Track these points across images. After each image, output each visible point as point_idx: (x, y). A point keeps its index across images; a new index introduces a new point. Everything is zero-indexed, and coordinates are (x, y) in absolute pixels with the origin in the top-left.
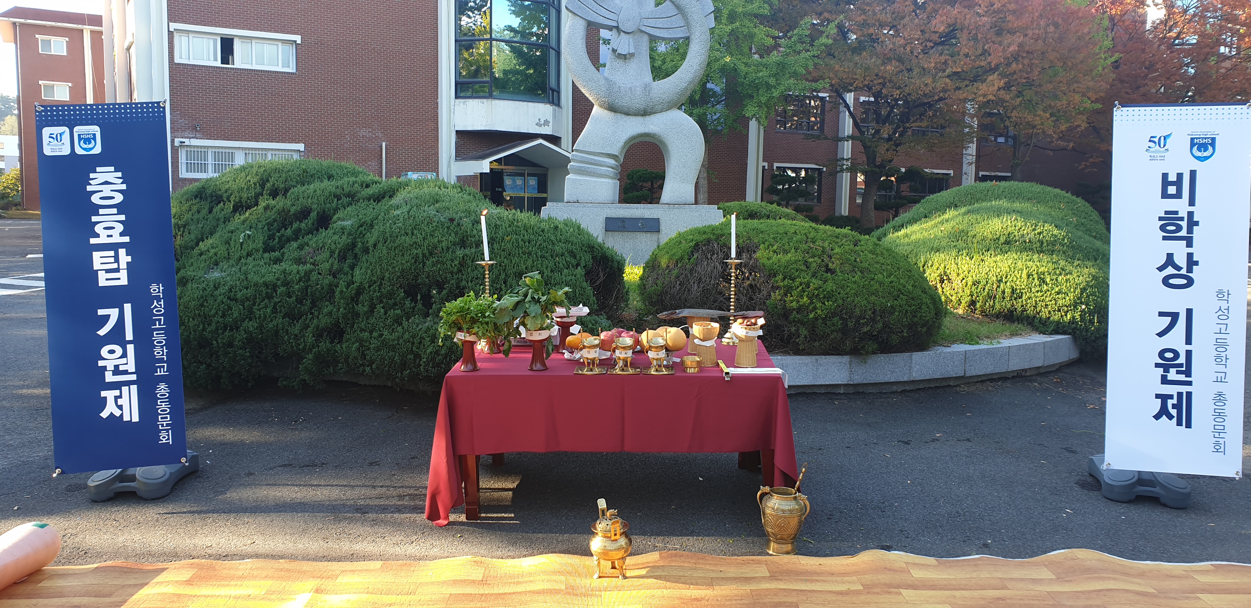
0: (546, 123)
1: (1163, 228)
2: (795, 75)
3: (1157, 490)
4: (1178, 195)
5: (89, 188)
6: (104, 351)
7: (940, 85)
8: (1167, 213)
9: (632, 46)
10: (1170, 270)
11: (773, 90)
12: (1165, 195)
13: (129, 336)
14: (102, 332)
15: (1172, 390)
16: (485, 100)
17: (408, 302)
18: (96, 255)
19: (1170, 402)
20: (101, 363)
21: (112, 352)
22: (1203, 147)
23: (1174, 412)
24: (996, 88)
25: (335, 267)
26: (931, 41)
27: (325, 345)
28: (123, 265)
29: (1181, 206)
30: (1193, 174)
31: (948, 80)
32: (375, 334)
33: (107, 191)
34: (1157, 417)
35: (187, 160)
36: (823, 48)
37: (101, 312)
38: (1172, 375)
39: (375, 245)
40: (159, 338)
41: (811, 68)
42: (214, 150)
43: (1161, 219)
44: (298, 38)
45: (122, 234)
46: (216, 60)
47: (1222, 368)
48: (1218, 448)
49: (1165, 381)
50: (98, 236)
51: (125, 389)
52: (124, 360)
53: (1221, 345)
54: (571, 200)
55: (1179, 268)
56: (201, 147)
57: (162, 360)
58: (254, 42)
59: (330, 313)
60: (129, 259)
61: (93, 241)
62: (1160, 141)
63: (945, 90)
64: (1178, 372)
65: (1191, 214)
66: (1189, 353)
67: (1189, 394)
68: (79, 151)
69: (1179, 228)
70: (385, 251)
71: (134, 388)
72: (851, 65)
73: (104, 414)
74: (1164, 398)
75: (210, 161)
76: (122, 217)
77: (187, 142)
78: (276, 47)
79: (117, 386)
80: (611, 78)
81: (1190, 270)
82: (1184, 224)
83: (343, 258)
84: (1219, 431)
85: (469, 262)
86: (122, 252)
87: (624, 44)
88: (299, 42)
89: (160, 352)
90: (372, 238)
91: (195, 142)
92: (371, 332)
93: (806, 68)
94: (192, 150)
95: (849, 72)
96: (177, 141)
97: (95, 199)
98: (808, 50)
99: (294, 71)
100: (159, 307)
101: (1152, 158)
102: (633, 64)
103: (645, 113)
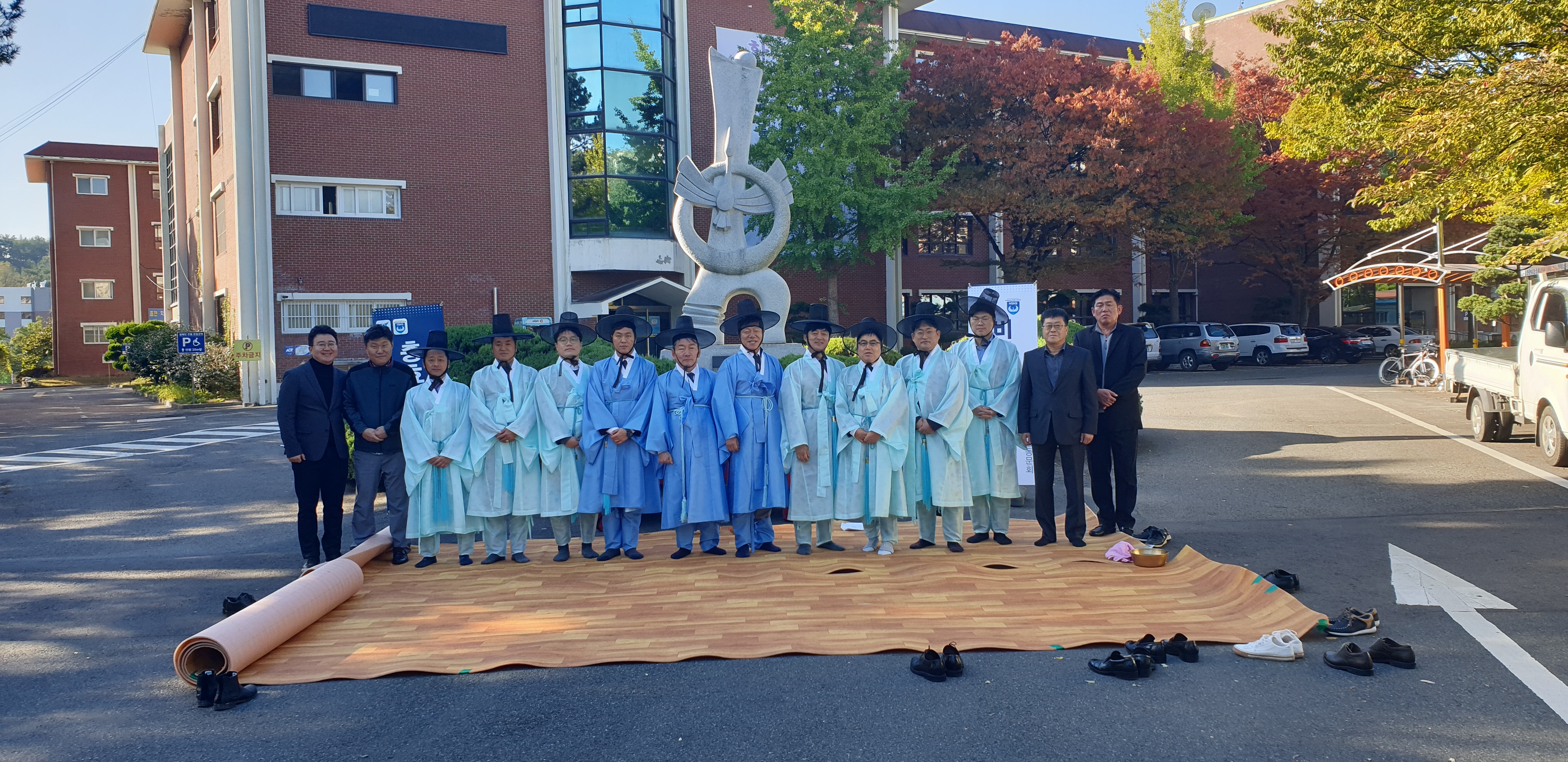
0: (667, 259)
2: (919, 206)
5: (402, 353)
7: (1067, 210)
9: (730, 221)
16: (601, 239)
31: (1074, 205)
35: (289, 314)
36: (947, 176)
41: (935, 197)
42: (317, 303)
44: (403, 184)
46: (318, 209)
56: (304, 301)
58: (357, 189)
75: (313, 314)
77: (289, 296)
78: (380, 193)
80: (713, 246)
87: (722, 220)
88: (404, 187)
91: (298, 296)
94: (295, 304)
96: (279, 296)
98: (931, 180)
99: (399, 217)
102: (730, 235)
103: (741, 273)
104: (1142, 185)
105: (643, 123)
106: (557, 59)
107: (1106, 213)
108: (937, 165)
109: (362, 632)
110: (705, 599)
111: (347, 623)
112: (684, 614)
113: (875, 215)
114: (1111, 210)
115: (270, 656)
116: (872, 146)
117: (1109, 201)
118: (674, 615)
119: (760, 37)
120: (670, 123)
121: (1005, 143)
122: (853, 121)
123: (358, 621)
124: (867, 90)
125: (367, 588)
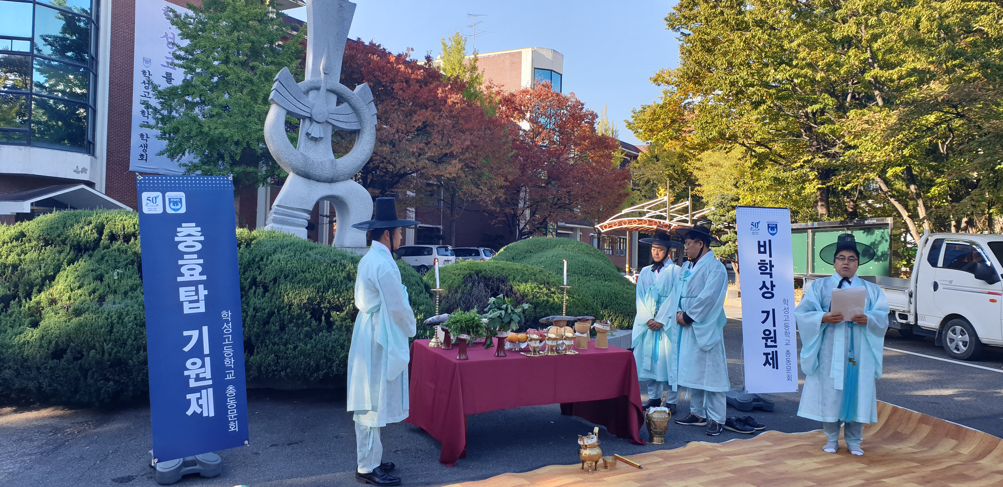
0: (84, 170)
1: (760, 268)
5: (177, 239)
6: (188, 364)
8: (761, 261)
10: (765, 290)
12: (760, 252)
13: (206, 351)
14: (187, 349)
15: (769, 350)
16: (22, 147)
18: (182, 290)
19: (769, 357)
20: (186, 373)
21: (194, 364)
23: (771, 361)
28: (202, 297)
29: (766, 257)
30: (770, 241)
33: (190, 241)
34: (765, 365)
37: (186, 333)
38: (769, 343)
40: (228, 351)
43: (759, 264)
45: (201, 274)
47: (788, 338)
48: (789, 378)
49: (767, 346)
50: (183, 275)
51: (204, 392)
52: (203, 370)
53: (787, 326)
55: (768, 289)
57: (230, 368)
60: (206, 292)
61: (179, 279)
62: (756, 225)
64: (772, 341)
65: (770, 261)
66: (775, 331)
67: (776, 352)
68: (169, 211)
69: (766, 269)
71: (211, 390)
73: (189, 413)
74: (766, 354)
76: (201, 261)
79: (198, 390)
80: (305, 154)
81: (772, 290)
82: (768, 266)
84: (789, 369)
86: (201, 287)
87: (316, 131)
89: (229, 362)
97: (181, 247)
100: (228, 328)
101: (753, 234)
103: (331, 181)
120: (93, 58)
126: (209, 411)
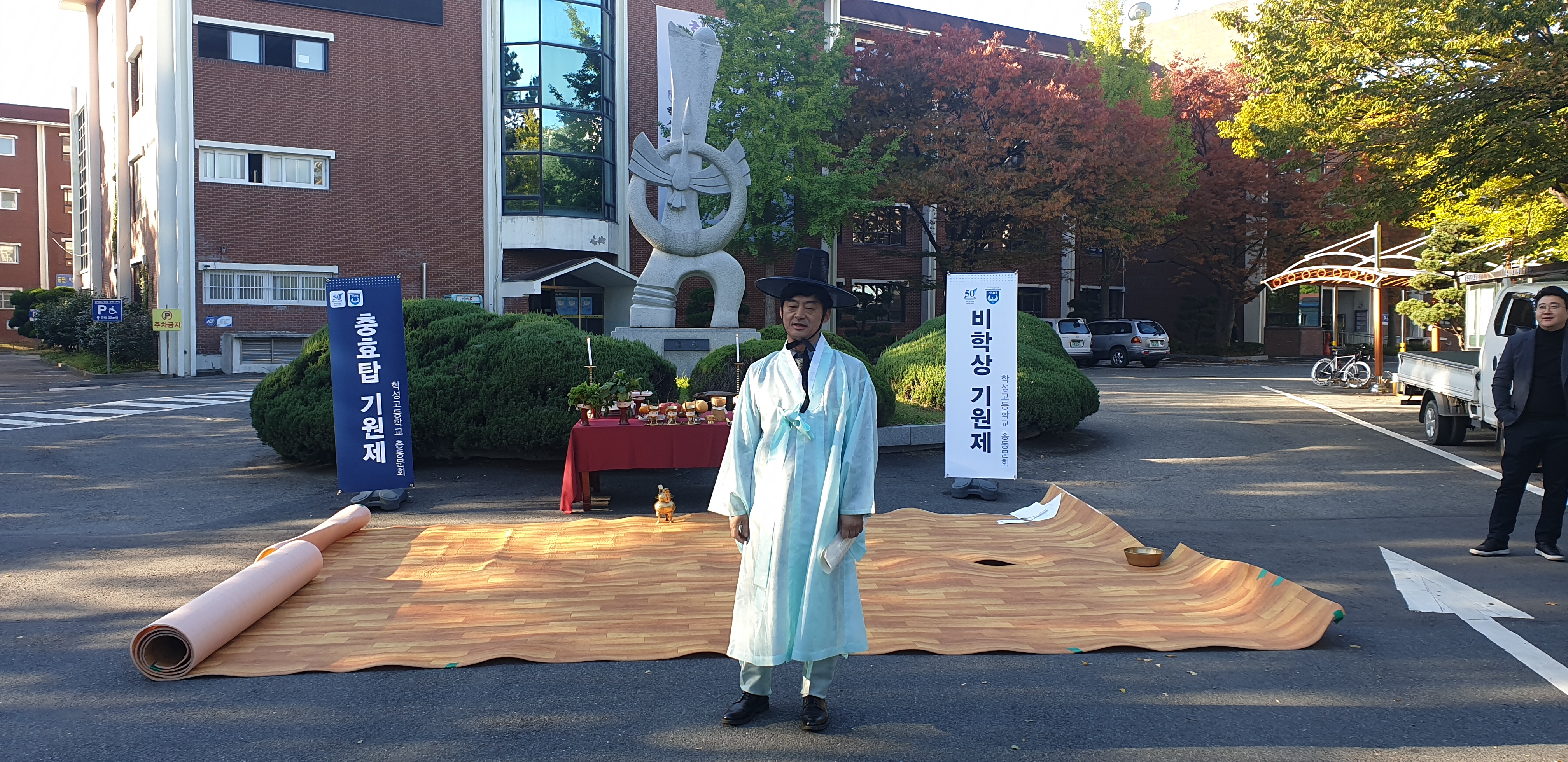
0: (602, 240)
1: (974, 341)
2: (859, 194)
3: (980, 490)
4: (981, 323)
5: (356, 326)
6: (365, 422)
7: (1004, 203)
8: (975, 333)
9: (684, 201)
10: (978, 365)
11: (837, 209)
12: (974, 323)
13: (380, 412)
14: (364, 410)
15: (980, 432)
16: (535, 217)
17: (531, 397)
18: (360, 365)
19: (979, 439)
20: (363, 428)
21: (369, 422)
22: (993, 296)
23: (981, 444)
24: (1062, 205)
25: (478, 375)
26: (997, 157)
27: (472, 427)
28: (376, 371)
29: (983, 329)
30: (988, 311)
31: (1011, 198)
32: (509, 418)
33: (366, 327)
34: (973, 447)
35: (211, 285)
36: (887, 164)
37: (363, 398)
38: (980, 423)
39: (506, 360)
40: (397, 413)
41: (875, 185)
42: (240, 274)
43: (972, 336)
44: (332, 154)
45: (375, 353)
46: (243, 177)
47: (1005, 419)
48: (1006, 463)
49: (976, 427)
50: (361, 354)
51: (377, 443)
52: (377, 427)
53: (1005, 406)
54: (636, 325)
55: (982, 364)
56: (226, 271)
57: (399, 427)
58: (284, 158)
59: (476, 406)
60: (379, 367)
61: (359, 357)
62: (971, 293)
63: (1009, 207)
64: (983, 422)
65: (988, 333)
66: (989, 411)
67: (989, 434)
68: (350, 305)
69: (982, 341)
70: (514, 364)
71: (383, 443)
72: (916, 182)
73: (366, 458)
74: (976, 436)
75: (236, 285)
76: (375, 343)
77: (212, 265)
78: (307, 163)
79: (372, 441)
80: (667, 226)
81: (988, 365)
82: (984, 339)
83: (481, 370)
84: (1005, 453)
85: (572, 369)
86: (375, 363)
87: (677, 200)
88: (333, 157)
89: (397, 422)
90: (503, 355)
91: (220, 266)
92: (506, 417)
93: (871, 187)
94: (217, 274)
95: (913, 190)
96: (201, 265)
97: (360, 332)
98: (870, 168)
99: (328, 188)
100: (397, 395)
101: (968, 303)
102: (685, 215)
103: (695, 254)
104: (1079, 181)
105: (578, 101)
106: (493, 32)
107: (1043, 207)
108: (877, 152)
109: (330, 620)
110: (691, 591)
111: (312, 610)
112: (673, 607)
113: (815, 202)
114: (1048, 204)
115: (232, 645)
116: (813, 132)
117: (1046, 195)
118: (663, 607)
119: (701, 18)
120: (607, 101)
121: (944, 135)
122: (795, 105)
123: (323, 608)
124: (810, 75)
125: (327, 572)
126: (381, 458)
